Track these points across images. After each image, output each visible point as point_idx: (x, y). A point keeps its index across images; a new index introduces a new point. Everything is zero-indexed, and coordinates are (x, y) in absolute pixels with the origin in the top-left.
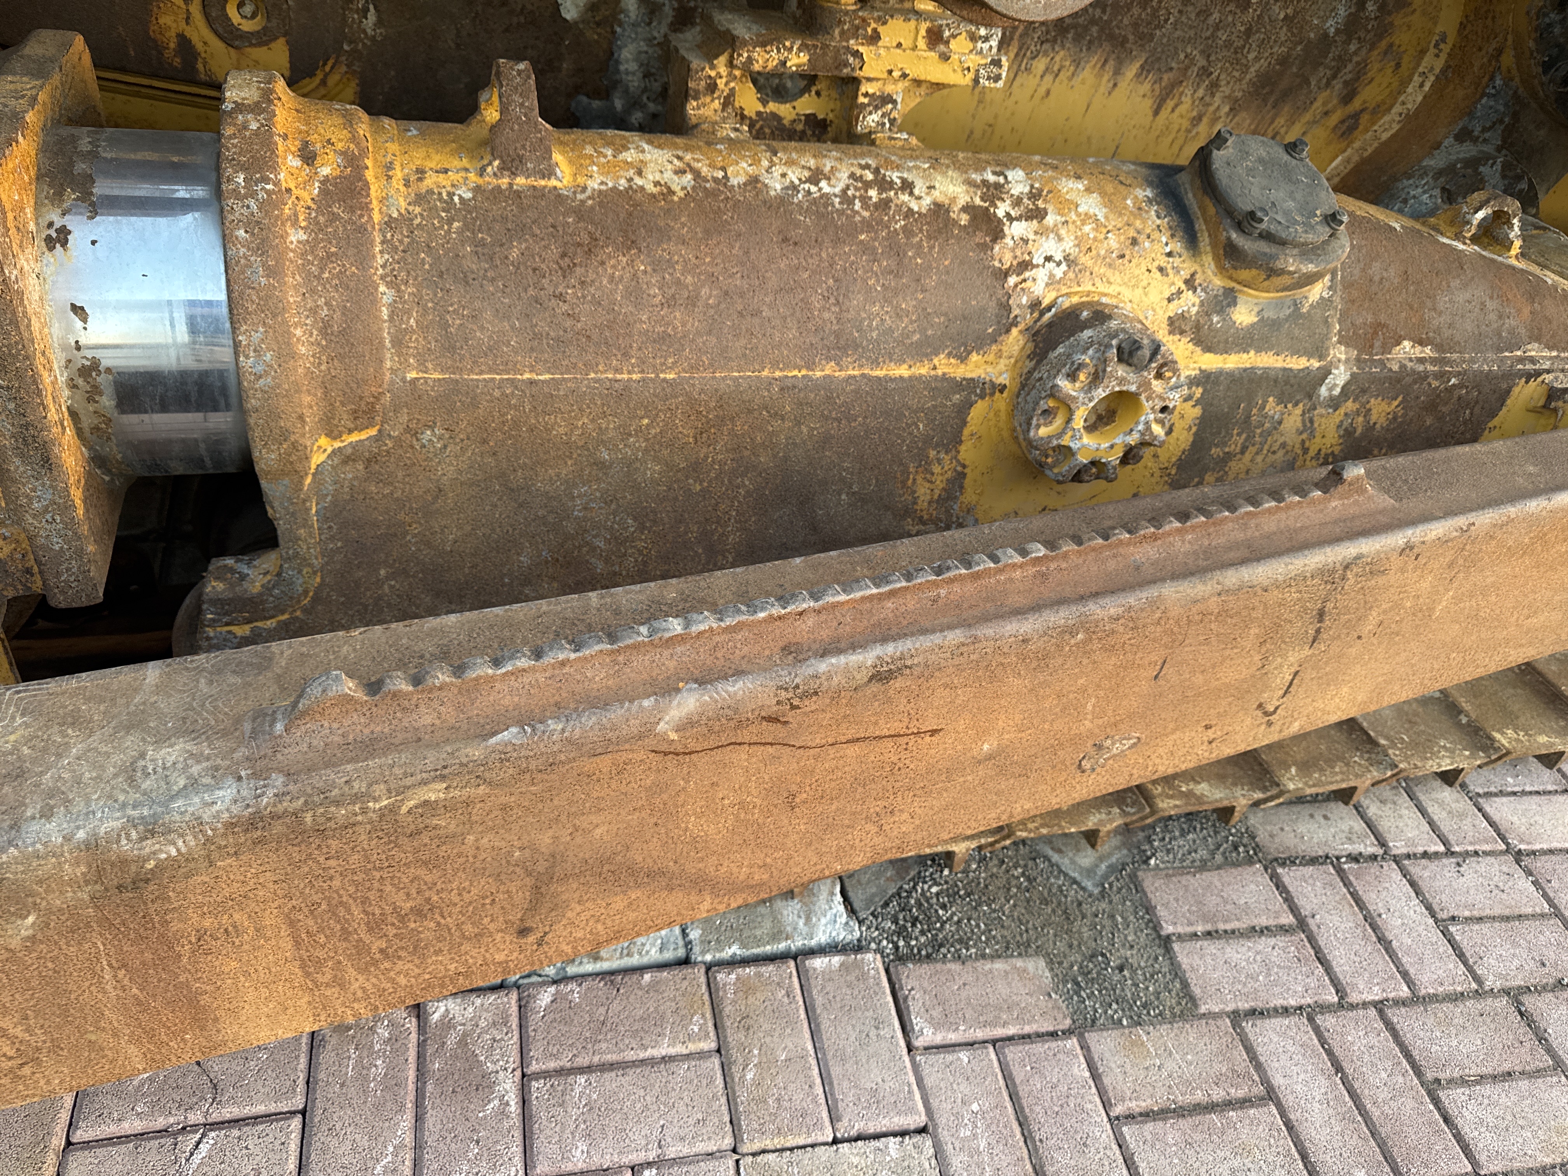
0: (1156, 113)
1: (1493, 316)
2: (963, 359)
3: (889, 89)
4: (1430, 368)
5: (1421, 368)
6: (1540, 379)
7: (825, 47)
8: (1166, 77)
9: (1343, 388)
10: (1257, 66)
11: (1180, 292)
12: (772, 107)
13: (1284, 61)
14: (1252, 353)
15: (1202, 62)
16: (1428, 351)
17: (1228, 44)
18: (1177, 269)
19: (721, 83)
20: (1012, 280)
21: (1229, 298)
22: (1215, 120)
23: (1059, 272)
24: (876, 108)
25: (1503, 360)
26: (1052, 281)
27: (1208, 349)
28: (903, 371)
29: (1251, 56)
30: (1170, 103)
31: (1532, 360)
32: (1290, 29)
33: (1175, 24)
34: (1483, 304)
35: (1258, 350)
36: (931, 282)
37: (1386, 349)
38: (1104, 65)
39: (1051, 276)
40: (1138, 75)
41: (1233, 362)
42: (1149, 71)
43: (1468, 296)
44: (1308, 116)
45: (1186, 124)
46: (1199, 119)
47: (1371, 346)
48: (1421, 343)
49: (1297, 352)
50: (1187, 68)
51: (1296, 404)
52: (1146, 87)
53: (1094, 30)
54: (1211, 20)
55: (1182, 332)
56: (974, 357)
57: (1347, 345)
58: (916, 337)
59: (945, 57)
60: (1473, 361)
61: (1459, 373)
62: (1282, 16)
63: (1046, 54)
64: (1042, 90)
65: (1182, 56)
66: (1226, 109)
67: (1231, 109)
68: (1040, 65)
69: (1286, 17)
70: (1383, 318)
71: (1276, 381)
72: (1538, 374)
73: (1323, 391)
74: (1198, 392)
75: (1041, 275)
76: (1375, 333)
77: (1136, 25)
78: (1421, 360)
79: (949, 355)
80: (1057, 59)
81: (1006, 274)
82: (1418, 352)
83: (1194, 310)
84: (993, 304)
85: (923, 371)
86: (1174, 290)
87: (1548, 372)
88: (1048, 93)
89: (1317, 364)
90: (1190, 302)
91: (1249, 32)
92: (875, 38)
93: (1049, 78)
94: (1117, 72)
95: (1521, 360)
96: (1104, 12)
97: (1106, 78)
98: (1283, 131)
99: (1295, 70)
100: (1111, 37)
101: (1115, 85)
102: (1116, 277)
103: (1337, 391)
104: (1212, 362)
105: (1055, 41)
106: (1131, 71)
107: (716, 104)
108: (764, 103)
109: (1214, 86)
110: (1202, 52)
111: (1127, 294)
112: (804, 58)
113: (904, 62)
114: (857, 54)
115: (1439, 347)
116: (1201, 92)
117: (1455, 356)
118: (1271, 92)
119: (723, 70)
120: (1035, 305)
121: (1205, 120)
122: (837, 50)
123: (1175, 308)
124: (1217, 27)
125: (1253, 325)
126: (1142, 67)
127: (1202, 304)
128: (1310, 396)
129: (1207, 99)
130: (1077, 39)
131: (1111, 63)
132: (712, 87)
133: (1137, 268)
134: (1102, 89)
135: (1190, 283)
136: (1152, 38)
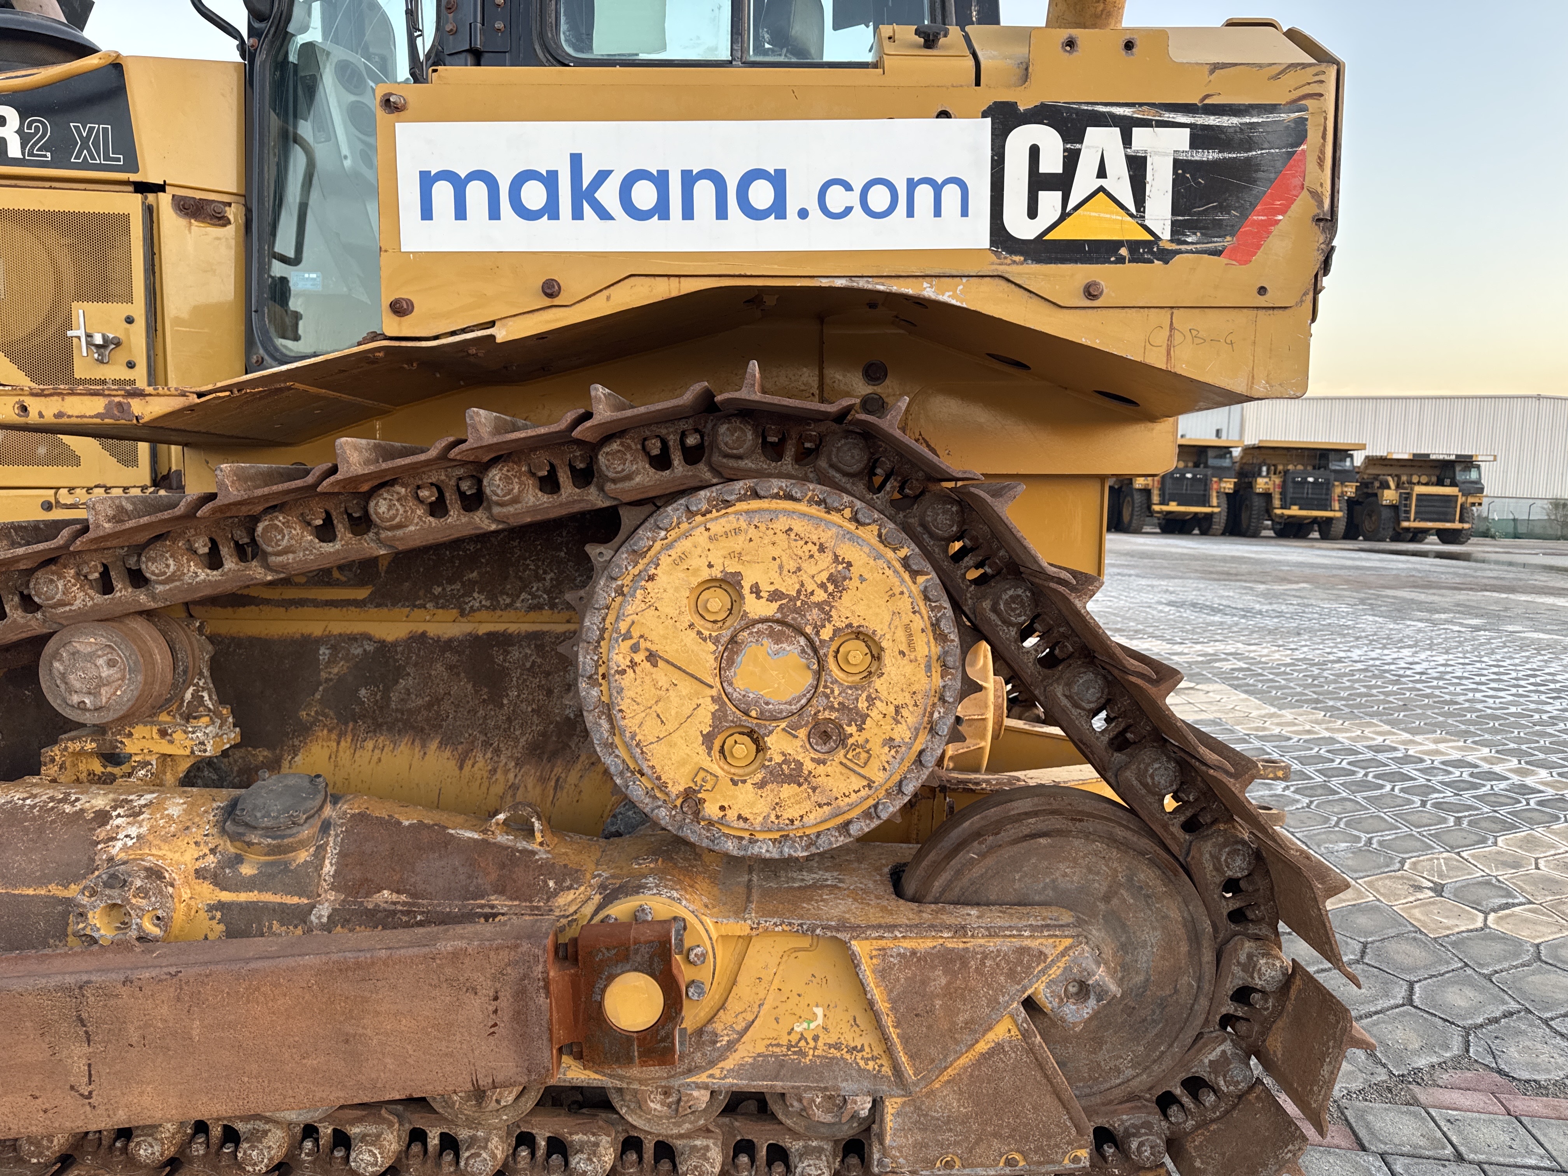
0: (461, 768)
1: (462, 877)
2: (66, 888)
3: (148, 758)
4: (399, 908)
5: (393, 907)
6: (497, 920)
7: (104, 740)
8: (460, 747)
9: (329, 917)
10: (525, 738)
11: (205, 855)
12: (109, 769)
13: (544, 734)
14: (256, 892)
15: (483, 738)
16: (403, 898)
17: (497, 727)
18: (206, 843)
19: (57, 758)
20: (100, 847)
21: (239, 860)
22: (506, 772)
23: (130, 843)
24: (143, 768)
25: (465, 906)
26: (125, 848)
27: (223, 889)
28: (31, 892)
29: (517, 733)
30: (469, 763)
31: (492, 907)
32: (539, 716)
33: (455, 718)
34: (456, 869)
35: (260, 891)
36: (52, 846)
37: (368, 894)
38: (413, 743)
39: (125, 844)
40: (439, 747)
41: (243, 897)
42: (446, 745)
43: (443, 863)
44: (579, 766)
45: (486, 775)
46: (494, 771)
47: (357, 893)
48: (398, 892)
49: (292, 894)
50: (473, 742)
51: (296, 927)
52: (448, 753)
53: (400, 725)
54: (479, 714)
55: (205, 878)
56: (73, 886)
57: (338, 891)
58: (38, 874)
59: (171, 742)
60: (439, 905)
61: (423, 912)
62: (530, 709)
63: (371, 738)
64: (375, 758)
65: (467, 735)
66: (513, 764)
67: (517, 764)
68: (370, 744)
69: (533, 710)
70: (369, 876)
71: (274, 910)
72: (495, 916)
73: (313, 918)
74: (218, 915)
75: (119, 844)
76: (362, 884)
77: (427, 720)
78: (394, 903)
79: (57, 884)
80: (380, 741)
81: (99, 843)
82: (395, 897)
83: (213, 865)
84: (86, 858)
85: (43, 892)
86: (201, 854)
87: (503, 914)
88: (380, 760)
89: (306, 901)
90: (211, 861)
91: (509, 720)
92: (130, 735)
93: (377, 751)
94: (423, 746)
95: (482, 906)
96: (403, 714)
97: (417, 750)
98: (563, 775)
99: (554, 739)
100: (413, 728)
102: (166, 847)
103: (325, 920)
104: (226, 896)
105: (375, 731)
106: (433, 745)
107: (56, 768)
108: (105, 767)
109: (497, 751)
110: (480, 732)
111: (169, 855)
112: (94, 745)
113: (147, 745)
114: (121, 742)
115: (414, 895)
116: (489, 755)
117: (425, 902)
118: (543, 753)
119: (58, 752)
120: (111, 859)
121: (499, 771)
122: (111, 742)
123: (200, 864)
124: (485, 718)
125: (254, 876)
126: (441, 743)
127: (219, 862)
128: (305, 923)
129: (495, 758)
130: (390, 729)
131: (417, 742)
132: (53, 760)
133: (181, 843)
134: (417, 756)
135: (213, 851)
136: (441, 726)
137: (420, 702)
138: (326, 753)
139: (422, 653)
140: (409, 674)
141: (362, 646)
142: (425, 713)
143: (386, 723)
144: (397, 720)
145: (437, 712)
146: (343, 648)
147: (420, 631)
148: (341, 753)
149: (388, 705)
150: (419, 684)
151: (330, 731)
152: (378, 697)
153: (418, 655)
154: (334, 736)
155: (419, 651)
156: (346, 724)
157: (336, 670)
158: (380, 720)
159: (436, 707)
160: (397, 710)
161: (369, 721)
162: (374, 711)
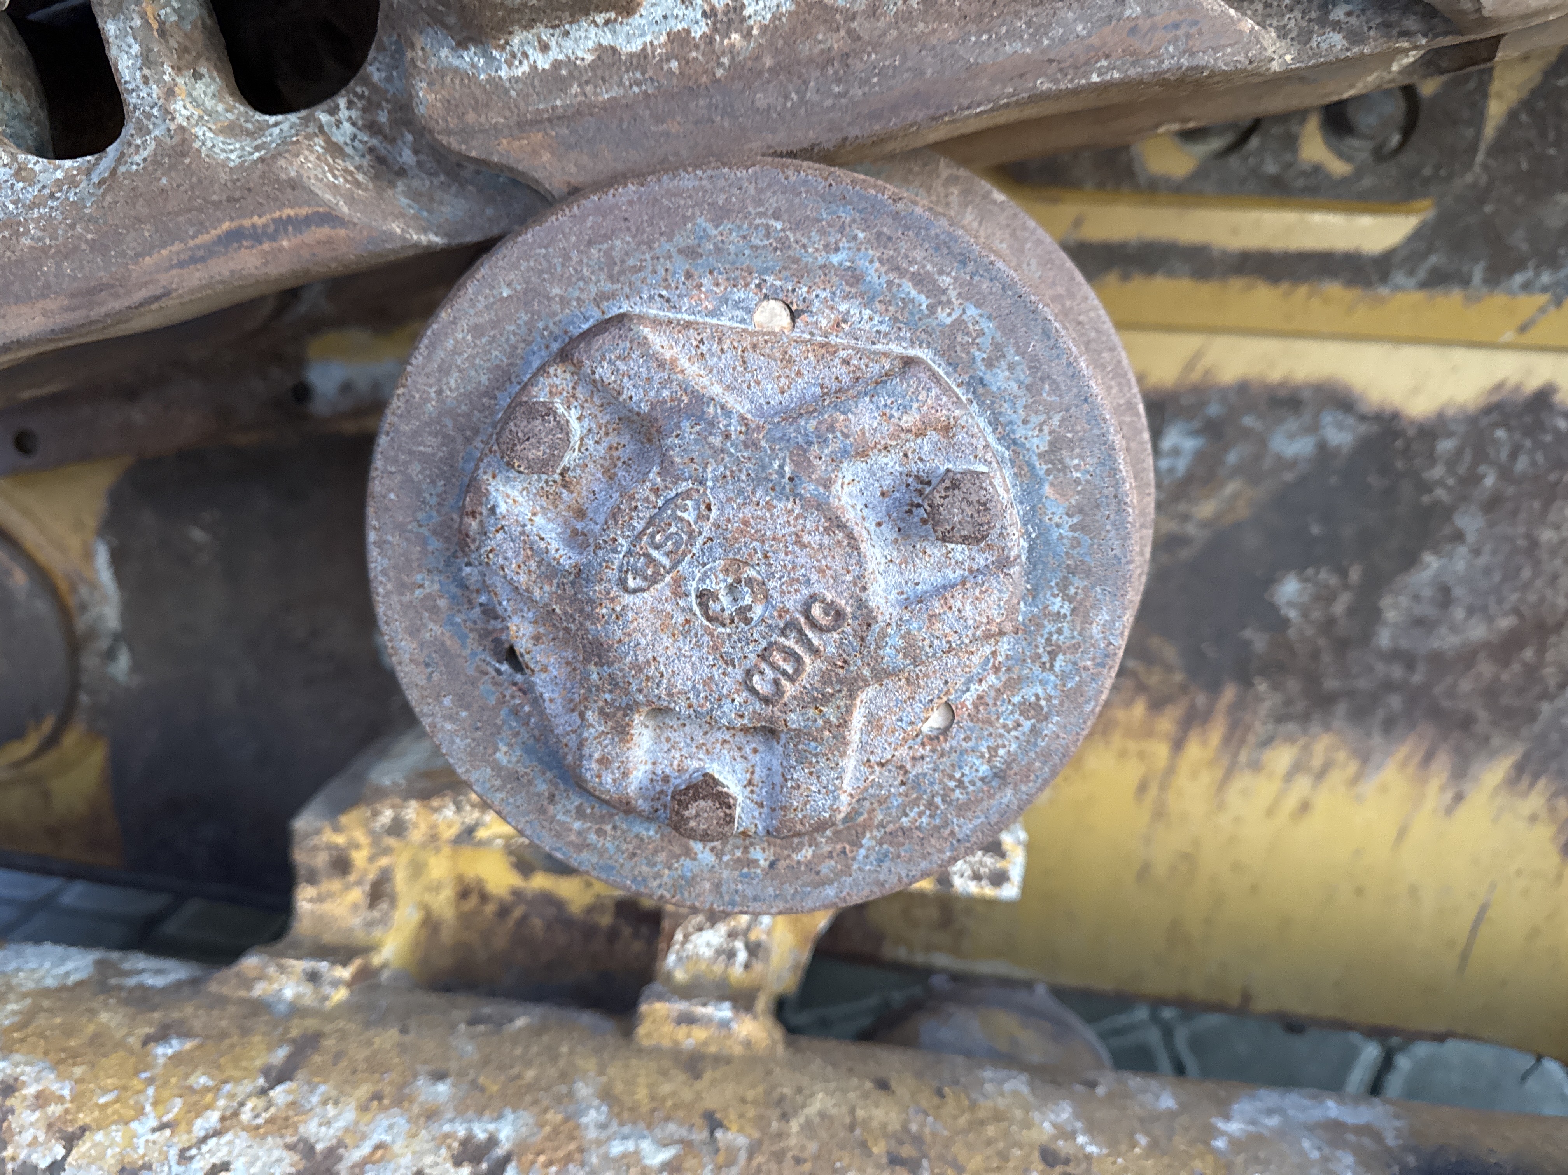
19: (359, 857)
38: (1426, 762)
40: (1511, 782)
42: (1536, 777)
52: (1535, 803)
53: (1395, 702)
63: (1290, 739)
64: (1291, 802)
68: (1280, 758)
77: (1491, 693)
80: (1317, 749)
88: (1305, 807)
94: (1459, 774)
96: (1411, 668)
97: (1435, 784)
100: (1436, 714)
101: (1459, 798)
105: (1307, 718)
106: (1493, 774)
107: (357, 895)
119: (360, 836)
126: (1520, 769)
130: (1358, 715)
131: (1441, 760)
134: (1430, 805)
136: (1532, 716)
137: (1478, 631)
138: (1133, 772)
139: (1522, 464)
140: (1459, 537)
141: (1314, 428)
142: (1486, 668)
143: (1350, 694)
144: (1388, 686)
145: (1532, 672)
146: (1246, 433)
147: (1533, 384)
148: (1182, 779)
149: (1366, 637)
150: (1487, 571)
151: (1157, 705)
152: (1339, 607)
153: (1506, 473)
154: (1166, 723)
155: (1514, 455)
156: (1214, 688)
157: (1206, 509)
158: (1331, 684)
159: (1529, 654)
160: (1396, 655)
161: (1293, 685)
162: (1315, 655)
